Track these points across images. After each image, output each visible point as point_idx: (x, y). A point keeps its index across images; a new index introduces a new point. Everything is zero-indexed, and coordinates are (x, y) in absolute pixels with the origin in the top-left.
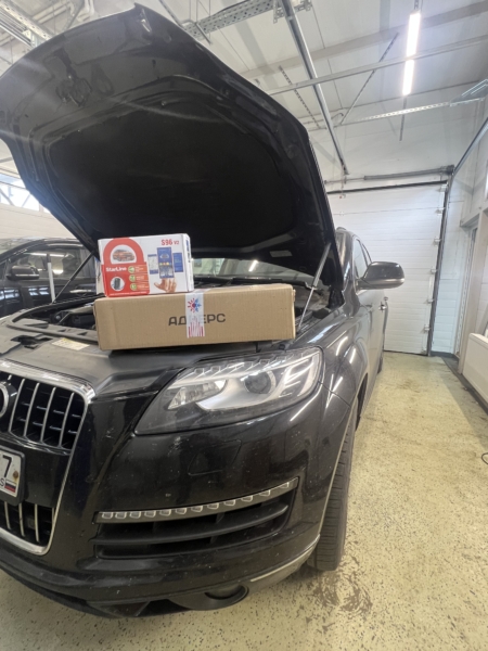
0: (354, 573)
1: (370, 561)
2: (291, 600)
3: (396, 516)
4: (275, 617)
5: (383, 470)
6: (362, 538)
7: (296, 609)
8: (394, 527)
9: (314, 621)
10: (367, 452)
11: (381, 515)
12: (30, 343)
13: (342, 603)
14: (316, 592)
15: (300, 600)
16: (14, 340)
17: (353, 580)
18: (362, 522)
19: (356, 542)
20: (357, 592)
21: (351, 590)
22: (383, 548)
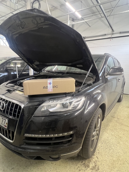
0: (96, 161)
1: (101, 159)
2: (76, 165)
3: (114, 147)
4: (71, 168)
5: (113, 133)
6: (101, 152)
7: (77, 167)
8: (112, 150)
9: (81, 171)
10: (109, 127)
11: (109, 146)
12: (10, 91)
13: (91, 168)
14: (84, 164)
15: (78, 165)
16: (6, 90)
17: (95, 162)
18: (102, 148)
19: (99, 153)
20: (96, 166)
21: (94, 165)
22: (107, 156)
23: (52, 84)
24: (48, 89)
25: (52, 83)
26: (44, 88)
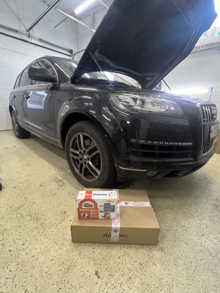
23: (118, 233)
24: (112, 237)
25: (119, 230)
26: (104, 236)
